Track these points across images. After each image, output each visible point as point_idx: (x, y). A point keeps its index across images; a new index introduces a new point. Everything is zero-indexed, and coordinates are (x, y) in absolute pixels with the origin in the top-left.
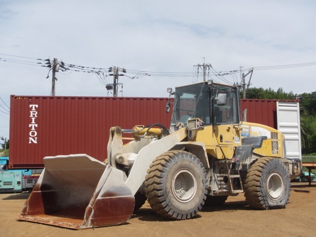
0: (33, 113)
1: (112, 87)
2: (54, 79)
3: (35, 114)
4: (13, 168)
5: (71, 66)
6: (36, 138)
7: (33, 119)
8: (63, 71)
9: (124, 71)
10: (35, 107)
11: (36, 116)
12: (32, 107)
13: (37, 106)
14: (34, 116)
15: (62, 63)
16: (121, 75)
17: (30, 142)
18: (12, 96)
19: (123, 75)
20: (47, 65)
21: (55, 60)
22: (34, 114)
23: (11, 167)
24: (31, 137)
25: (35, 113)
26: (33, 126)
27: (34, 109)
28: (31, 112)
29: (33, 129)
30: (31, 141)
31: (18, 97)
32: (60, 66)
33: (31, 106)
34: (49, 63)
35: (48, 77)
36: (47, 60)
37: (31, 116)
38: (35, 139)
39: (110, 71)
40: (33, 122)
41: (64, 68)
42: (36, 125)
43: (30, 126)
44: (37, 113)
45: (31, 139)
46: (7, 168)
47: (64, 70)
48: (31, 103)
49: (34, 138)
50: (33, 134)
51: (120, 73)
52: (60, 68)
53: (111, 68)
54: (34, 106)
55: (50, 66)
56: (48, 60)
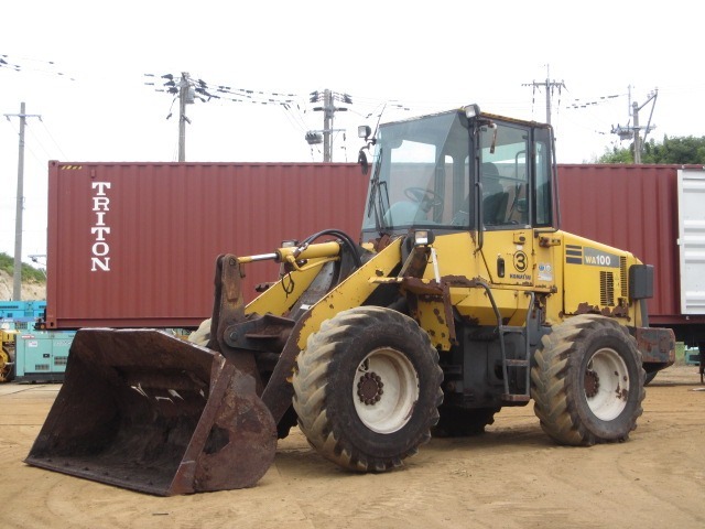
0: (100, 201)
1: (320, 137)
2: (183, 119)
3: (105, 204)
4: (55, 327)
5: (221, 89)
6: (107, 259)
7: (101, 215)
8: (203, 100)
9: (348, 100)
10: (105, 187)
11: (106, 209)
12: (98, 187)
13: (108, 185)
14: (101, 207)
15: (202, 83)
16: (341, 109)
17: (94, 269)
18: (53, 164)
19: (345, 110)
20: (167, 88)
21: (184, 77)
22: (101, 204)
23: (52, 324)
24: (95, 256)
25: (104, 201)
26: (100, 230)
27: (101, 192)
28: (96, 199)
29: (100, 237)
30: (97, 266)
31: (67, 164)
32: (198, 90)
33: (94, 185)
34: (172, 83)
35: (170, 115)
36: (167, 77)
37: (96, 208)
38: (104, 262)
39: (314, 100)
40: (100, 222)
41: (208, 95)
42: (108, 230)
43: (93, 230)
44: (108, 201)
45: (95, 260)
46: (42, 327)
47: (206, 98)
48: (94, 179)
49: (102, 259)
50: (100, 249)
51: (338, 104)
52: (197, 94)
53: (315, 93)
54: (101, 185)
55: (173, 91)
56: (170, 77)
